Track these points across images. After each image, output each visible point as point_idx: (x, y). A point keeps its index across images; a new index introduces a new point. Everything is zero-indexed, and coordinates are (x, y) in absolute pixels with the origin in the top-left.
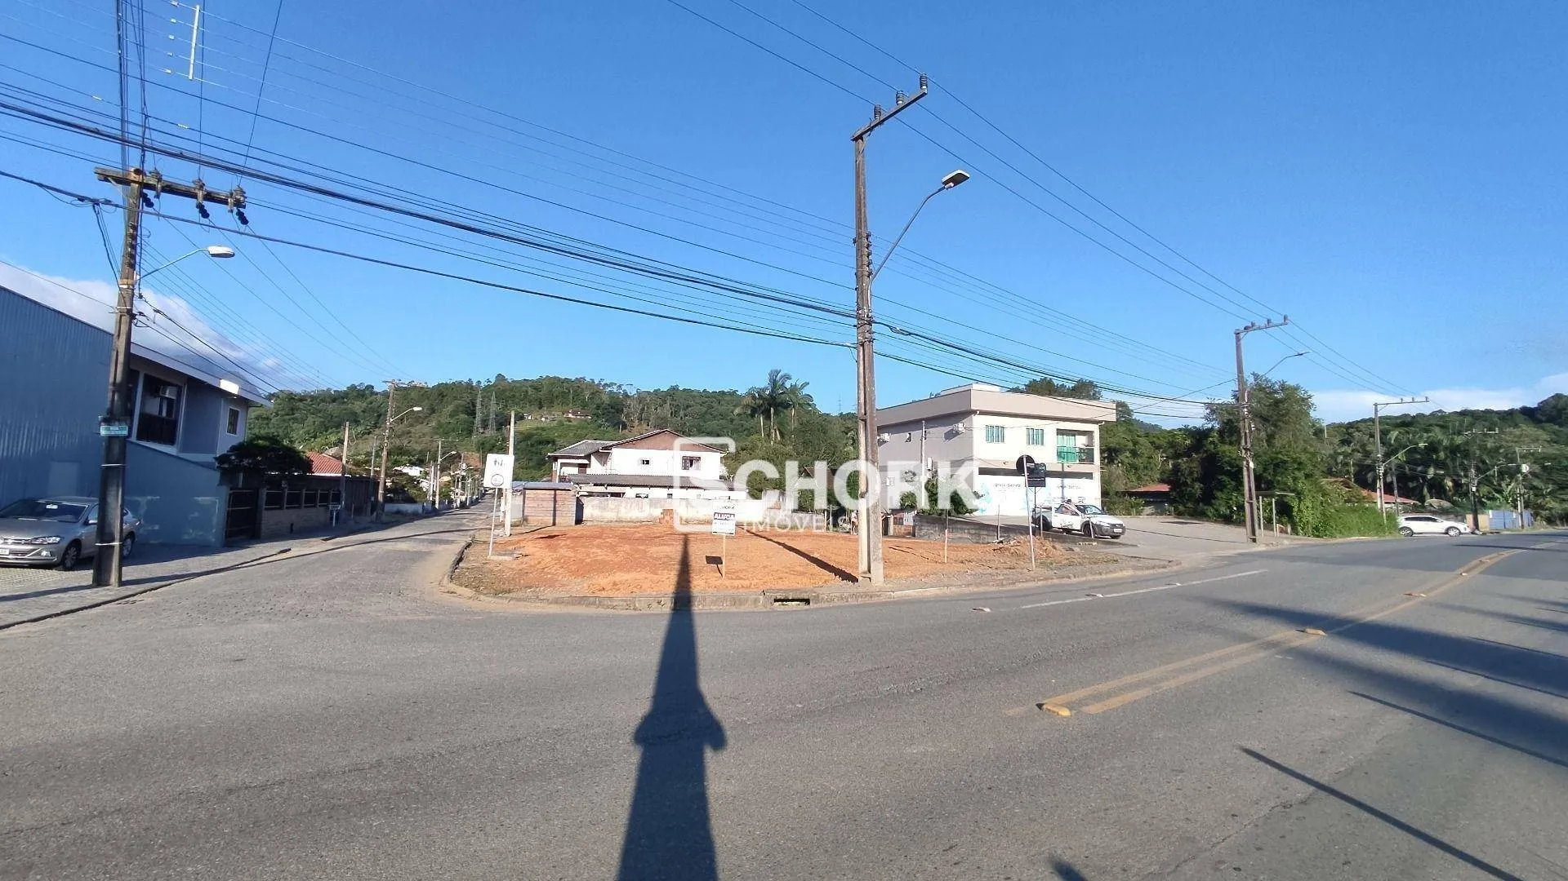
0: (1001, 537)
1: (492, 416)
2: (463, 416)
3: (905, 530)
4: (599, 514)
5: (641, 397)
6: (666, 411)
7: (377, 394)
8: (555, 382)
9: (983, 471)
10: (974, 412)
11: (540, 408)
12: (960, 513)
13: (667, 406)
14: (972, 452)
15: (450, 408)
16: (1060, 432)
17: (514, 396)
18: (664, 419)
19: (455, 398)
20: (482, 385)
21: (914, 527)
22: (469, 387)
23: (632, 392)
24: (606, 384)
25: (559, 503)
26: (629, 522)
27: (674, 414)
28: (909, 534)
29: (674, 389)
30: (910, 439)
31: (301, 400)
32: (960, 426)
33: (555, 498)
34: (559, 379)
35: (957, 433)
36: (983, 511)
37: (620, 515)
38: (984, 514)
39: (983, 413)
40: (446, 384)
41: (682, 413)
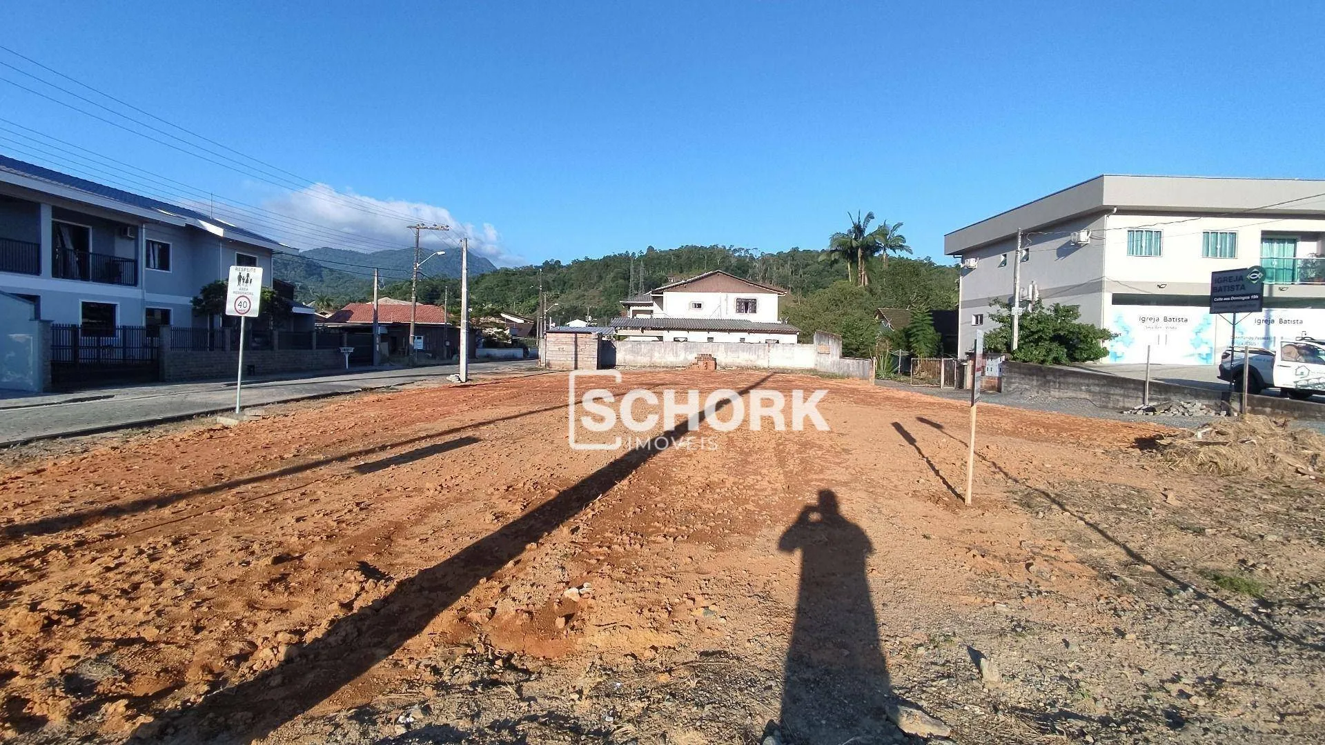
0: (1151, 400)
1: (642, 280)
2: (621, 281)
3: (987, 382)
4: (632, 358)
5: (765, 260)
6: (787, 270)
7: (563, 267)
8: (693, 250)
9: (1118, 300)
10: (1108, 211)
11: (681, 272)
12: (1077, 360)
13: (788, 266)
14: (1102, 270)
15: (612, 275)
16: (1268, 237)
17: (660, 263)
18: (785, 277)
19: (615, 267)
20: (637, 255)
21: (1000, 379)
22: (625, 259)
23: (757, 255)
24: (735, 250)
25: (581, 347)
26: (663, 367)
27: (795, 272)
28: (992, 388)
29: (795, 250)
30: (1005, 263)
31: (514, 274)
32: (1083, 236)
33: (576, 342)
34: (696, 247)
35: (1078, 245)
36: (1116, 357)
37: (653, 360)
38: (1119, 362)
39: (1123, 211)
40: (610, 257)
41: (801, 272)
